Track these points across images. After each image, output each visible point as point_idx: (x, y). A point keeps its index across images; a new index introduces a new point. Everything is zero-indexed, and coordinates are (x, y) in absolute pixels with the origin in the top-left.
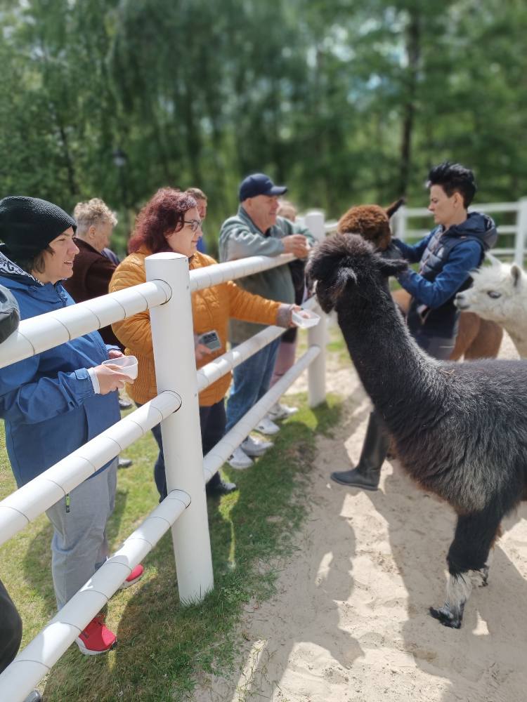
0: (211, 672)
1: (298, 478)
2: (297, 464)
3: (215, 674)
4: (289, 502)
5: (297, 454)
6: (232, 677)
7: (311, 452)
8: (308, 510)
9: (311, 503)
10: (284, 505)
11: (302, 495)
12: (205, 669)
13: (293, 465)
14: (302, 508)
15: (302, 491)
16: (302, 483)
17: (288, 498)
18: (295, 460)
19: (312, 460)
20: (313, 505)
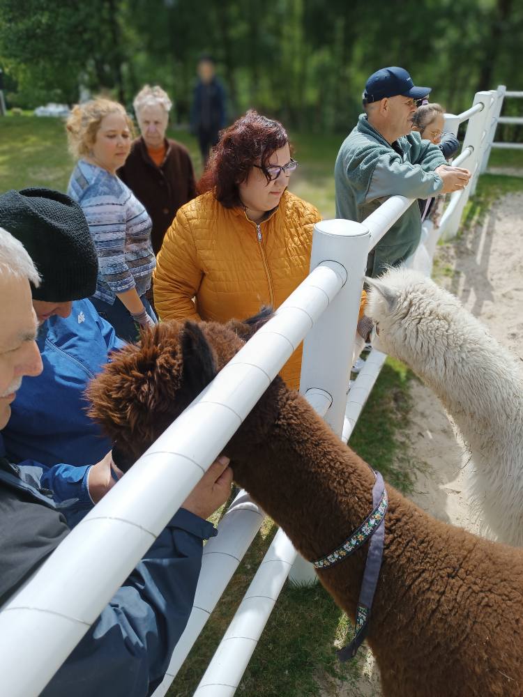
0: (335, 675)
1: (398, 437)
2: (394, 417)
3: (339, 678)
4: (391, 467)
5: (392, 404)
6: (357, 684)
7: (406, 401)
8: (413, 478)
9: (416, 470)
10: (387, 470)
11: (404, 459)
12: (328, 671)
13: (390, 419)
14: (406, 476)
15: (405, 454)
16: (403, 443)
17: (390, 461)
18: (392, 412)
19: (407, 412)
20: (418, 473)
